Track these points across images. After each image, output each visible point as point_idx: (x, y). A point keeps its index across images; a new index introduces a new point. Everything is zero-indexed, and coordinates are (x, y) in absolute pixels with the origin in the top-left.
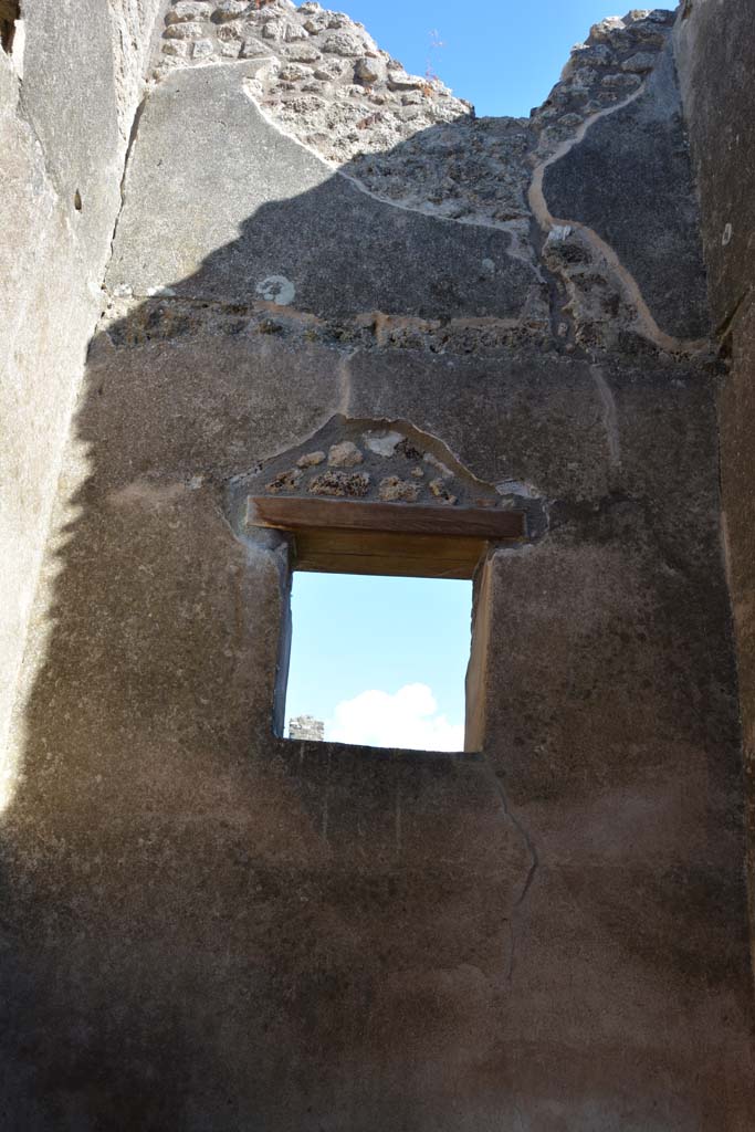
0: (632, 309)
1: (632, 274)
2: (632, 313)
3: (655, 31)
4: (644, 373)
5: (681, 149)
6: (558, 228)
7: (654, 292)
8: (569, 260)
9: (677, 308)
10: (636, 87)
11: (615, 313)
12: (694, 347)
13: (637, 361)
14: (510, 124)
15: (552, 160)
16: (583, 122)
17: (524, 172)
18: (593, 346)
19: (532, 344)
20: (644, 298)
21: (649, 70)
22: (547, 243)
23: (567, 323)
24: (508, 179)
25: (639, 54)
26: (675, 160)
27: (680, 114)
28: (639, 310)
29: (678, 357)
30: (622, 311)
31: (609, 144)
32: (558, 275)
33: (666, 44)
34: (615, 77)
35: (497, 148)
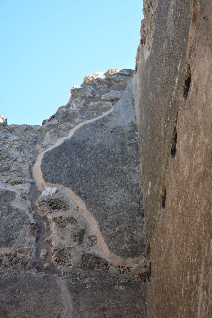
0: (93, 238)
1: (94, 216)
2: (93, 241)
3: (122, 79)
4: (96, 282)
5: (133, 141)
6: (48, 189)
7: (109, 227)
8: (53, 208)
9: (123, 237)
10: (109, 108)
11: (81, 241)
12: (133, 262)
13: (92, 273)
14: (28, 128)
15: (50, 148)
16: (73, 128)
17: (32, 156)
18: (63, 264)
19: (19, 265)
20: (101, 231)
21: (117, 99)
22: (40, 197)
23: (47, 249)
24: (20, 160)
25: (112, 91)
26: (129, 148)
27: (134, 123)
28: (98, 239)
29: (122, 270)
30: (86, 240)
31: (88, 139)
32: (45, 218)
33: (128, 86)
34: (96, 103)
35: (16, 142)
